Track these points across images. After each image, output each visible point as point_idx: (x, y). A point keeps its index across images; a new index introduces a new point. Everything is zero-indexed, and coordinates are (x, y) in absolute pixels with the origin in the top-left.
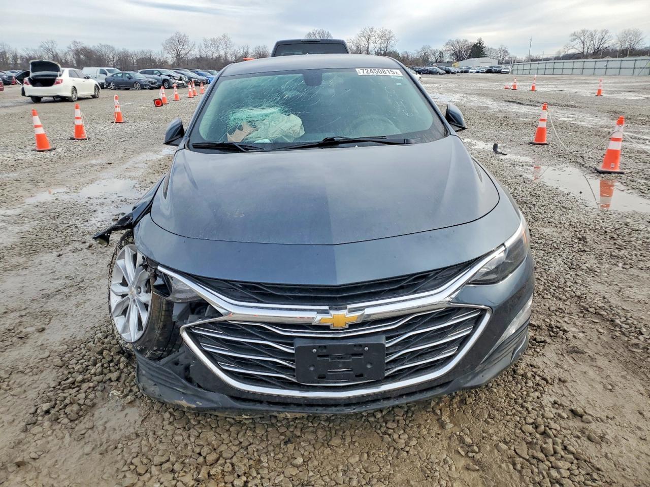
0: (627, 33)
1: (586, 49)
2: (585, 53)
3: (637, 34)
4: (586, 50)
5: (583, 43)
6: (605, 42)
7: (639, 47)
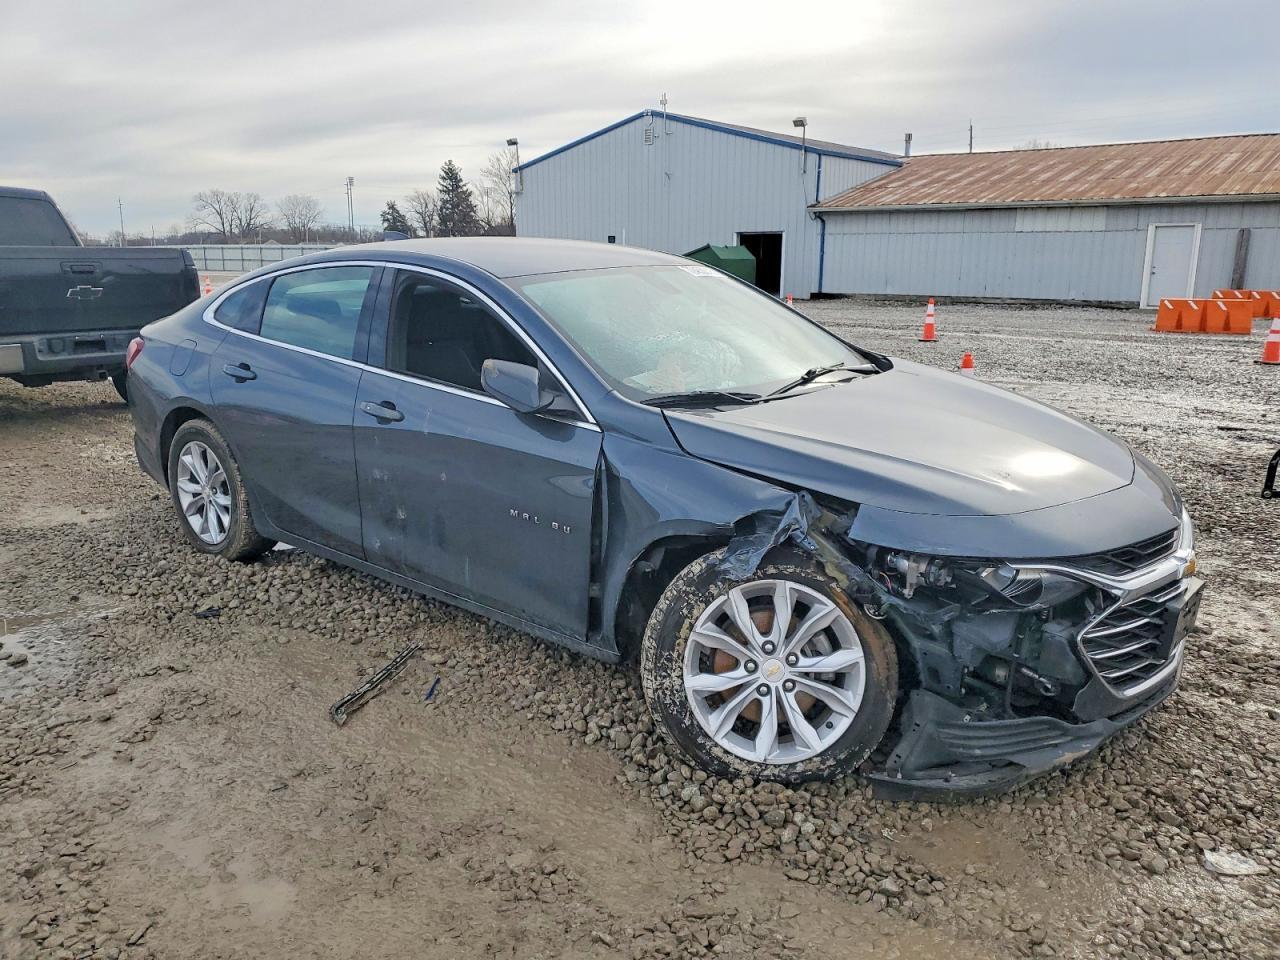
0: (294, 202)
1: (227, 225)
2: (228, 234)
3: (309, 204)
4: (227, 229)
5: (220, 215)
6: (256, 216)
7: (315, 226)
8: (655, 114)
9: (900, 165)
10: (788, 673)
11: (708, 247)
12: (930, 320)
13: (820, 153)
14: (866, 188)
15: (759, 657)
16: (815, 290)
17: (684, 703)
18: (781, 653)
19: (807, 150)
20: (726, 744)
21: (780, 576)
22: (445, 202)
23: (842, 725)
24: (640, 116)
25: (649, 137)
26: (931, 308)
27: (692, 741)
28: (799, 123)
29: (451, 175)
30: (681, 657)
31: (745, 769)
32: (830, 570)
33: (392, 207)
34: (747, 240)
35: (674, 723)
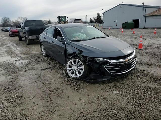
8: (122, 4)
9: (160, 8)
10: (77, 68)
11: (127, 22)
12: (155, 31)
13: (146, 8)
14: (154, 12)
15: (74, 67)
16: (144, 27)
17: (67, 71)
18: (76, 66)
19: (144, 7)
20: (70, 75)
21: (76, 59)
22: (97, 18)
23: (82, 74)
24: (120, 5)
25: (121, 7)
26: (155, 29)
27: (67, 74)
28: (143, 3)
29: (98, 14)
30: (67, 66)
31: (72, 77)
32: (81, 58)
33: (91, 19)
34: (134, 21)
35: (66, 72)
